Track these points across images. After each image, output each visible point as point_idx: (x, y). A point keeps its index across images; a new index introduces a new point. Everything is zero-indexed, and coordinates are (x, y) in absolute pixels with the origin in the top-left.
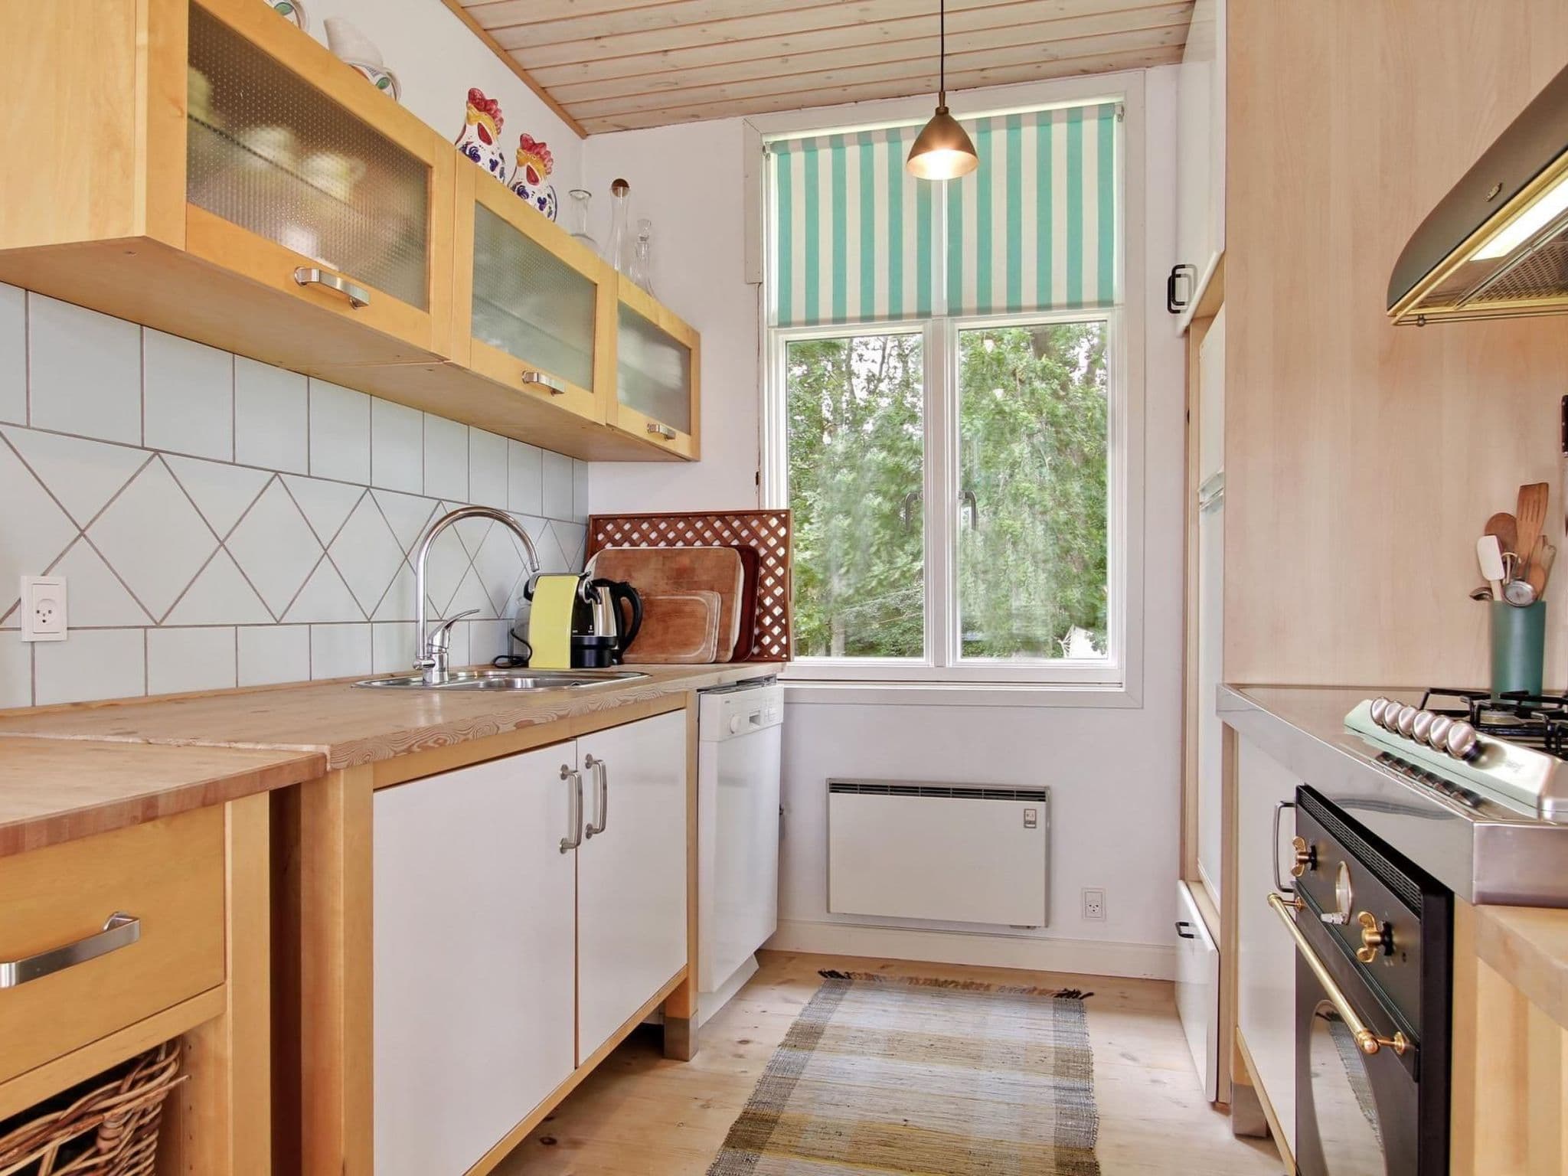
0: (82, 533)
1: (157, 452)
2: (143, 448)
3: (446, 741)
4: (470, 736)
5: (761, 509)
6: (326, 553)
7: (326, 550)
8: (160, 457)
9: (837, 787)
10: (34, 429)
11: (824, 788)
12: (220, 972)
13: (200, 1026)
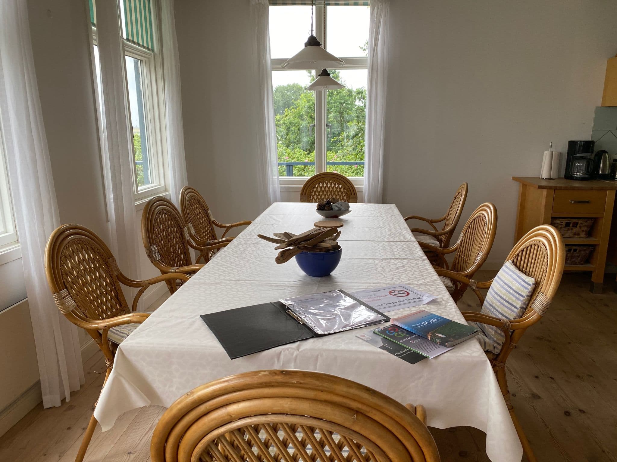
13: (600, 218)
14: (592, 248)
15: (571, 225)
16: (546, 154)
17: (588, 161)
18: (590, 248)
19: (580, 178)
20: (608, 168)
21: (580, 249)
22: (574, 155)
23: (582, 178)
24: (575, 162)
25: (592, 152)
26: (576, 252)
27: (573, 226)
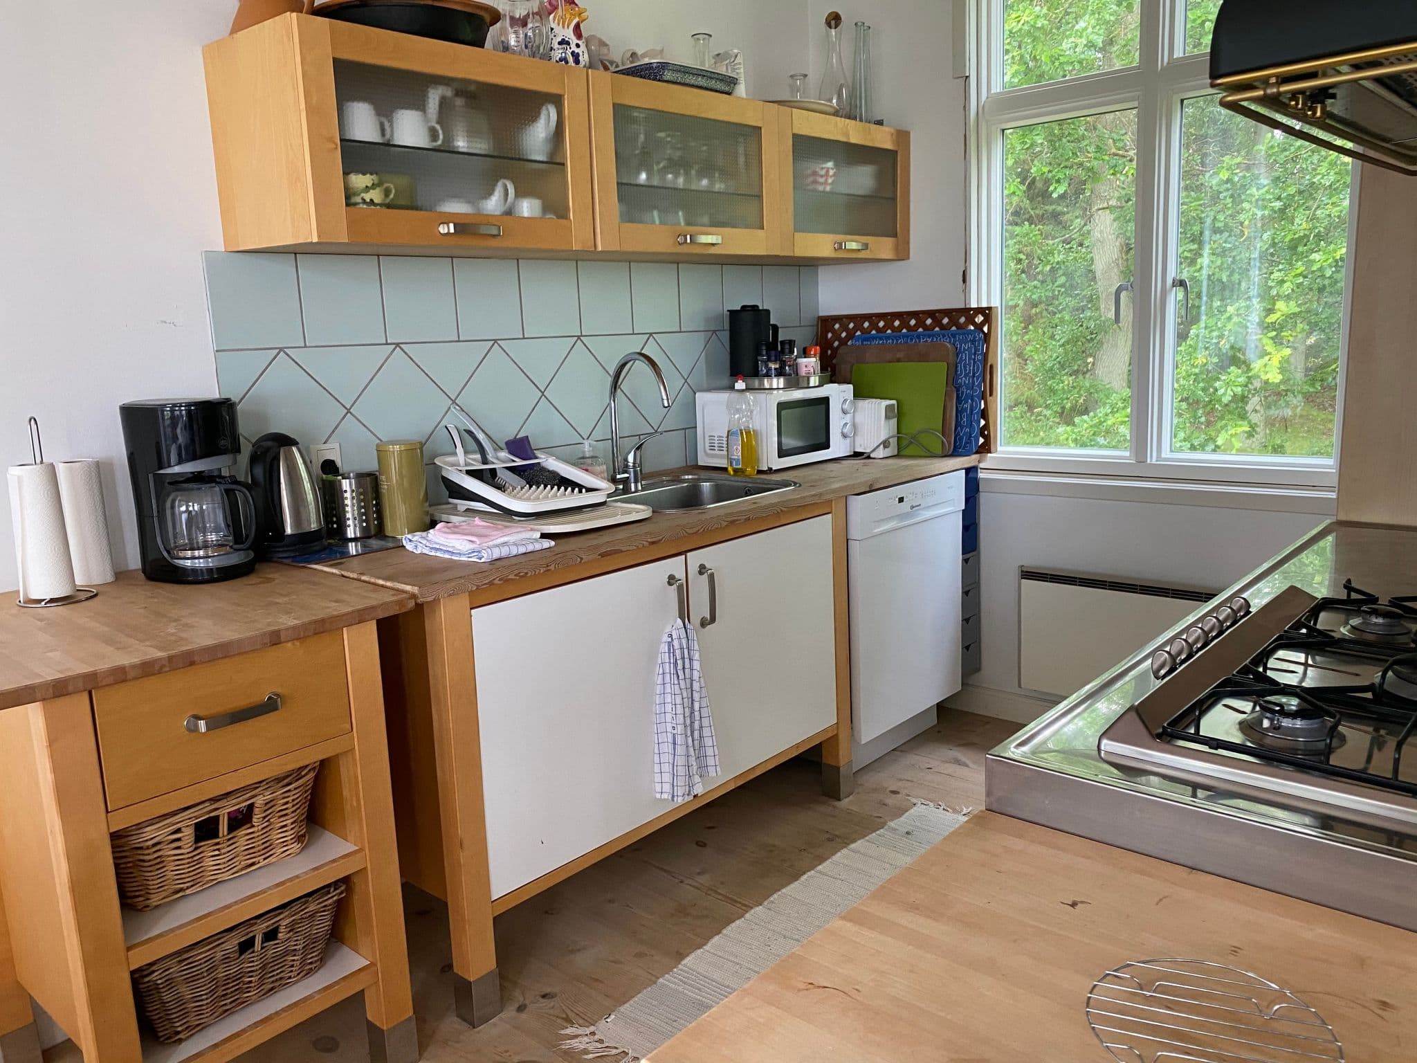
0: (349, 411)
1: (397, 345)
2: (387, 344)
3: (527, 573)
4: (552, 567)
5: (968, 306)
6: (543, 395)
7: (543, 393)
8: (400, 348)
9: (1028, 574)
10: (310, 347)
11: (1016, 574)
12: (348, 726)
13: (337, 756)
14: (341, 893)
15: (223, 827)
16: (20, 479)
17: (227, 491)
18: (333, 897)
19: (210, 570)
20: (312, 506)
21: (288, 921)
22: (161, 468)
23: (219, 569)
24: (173, 501)
25: (237, 449)
26: (276, 938)
27: (232, 828)
